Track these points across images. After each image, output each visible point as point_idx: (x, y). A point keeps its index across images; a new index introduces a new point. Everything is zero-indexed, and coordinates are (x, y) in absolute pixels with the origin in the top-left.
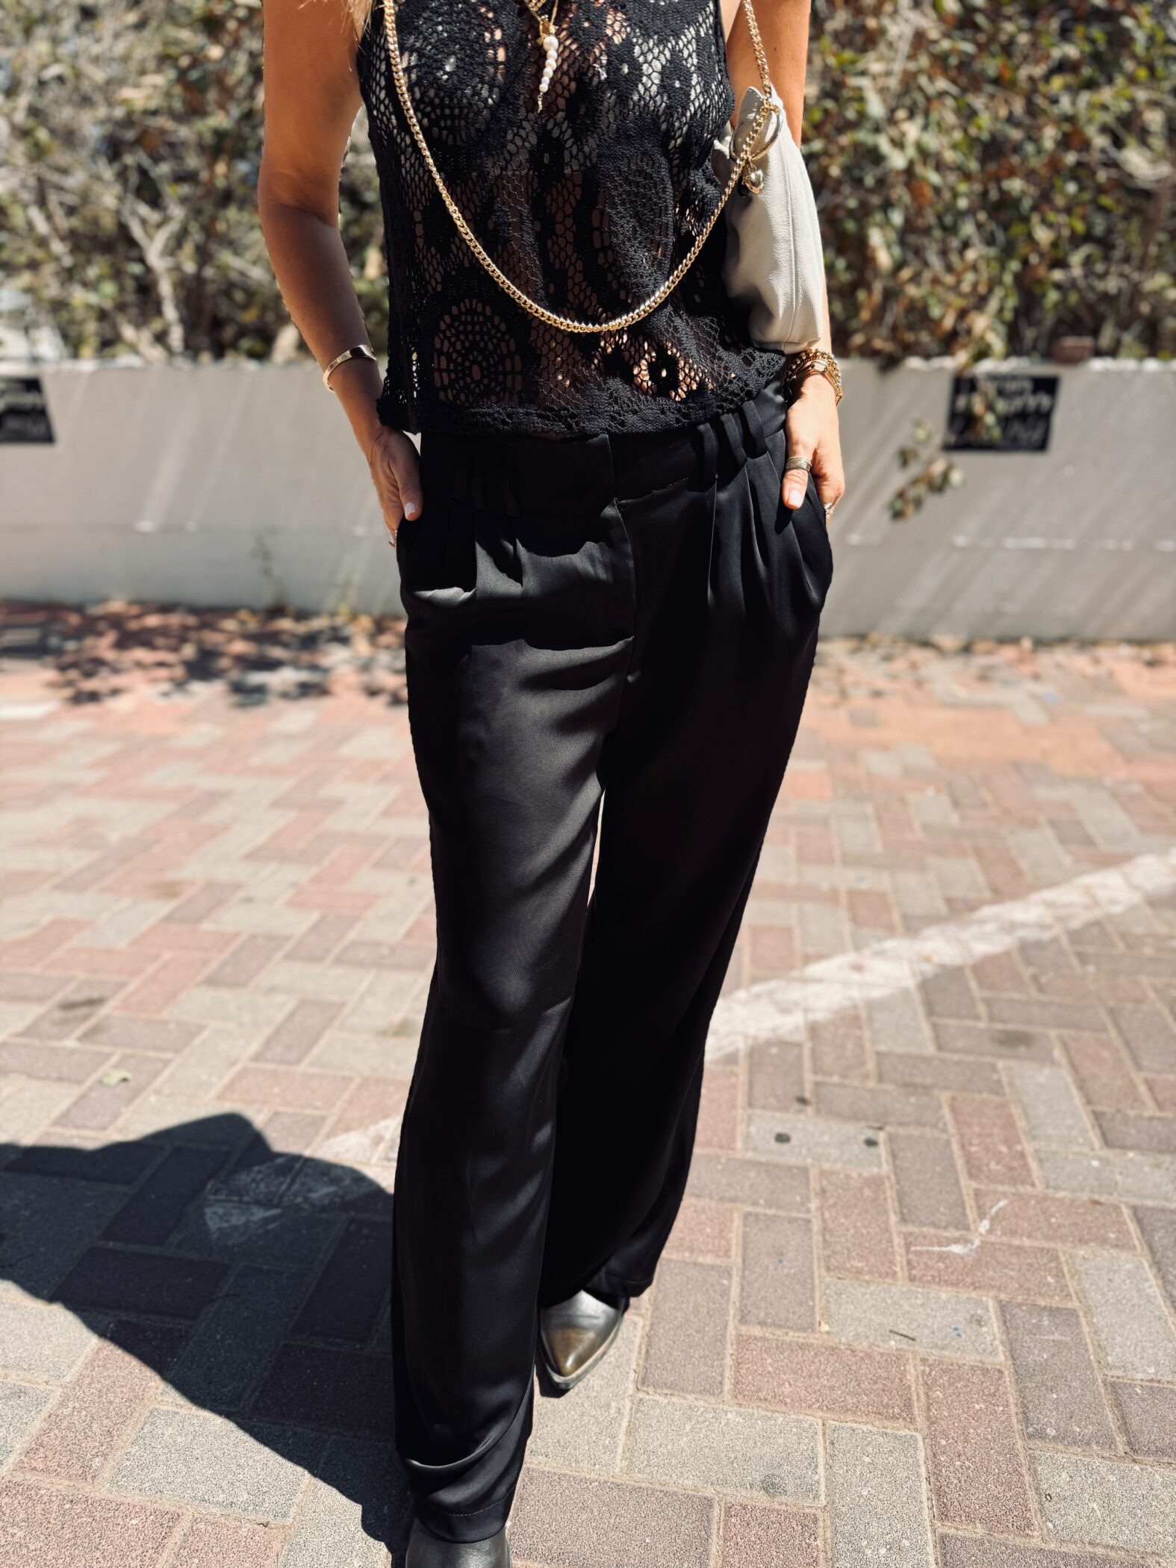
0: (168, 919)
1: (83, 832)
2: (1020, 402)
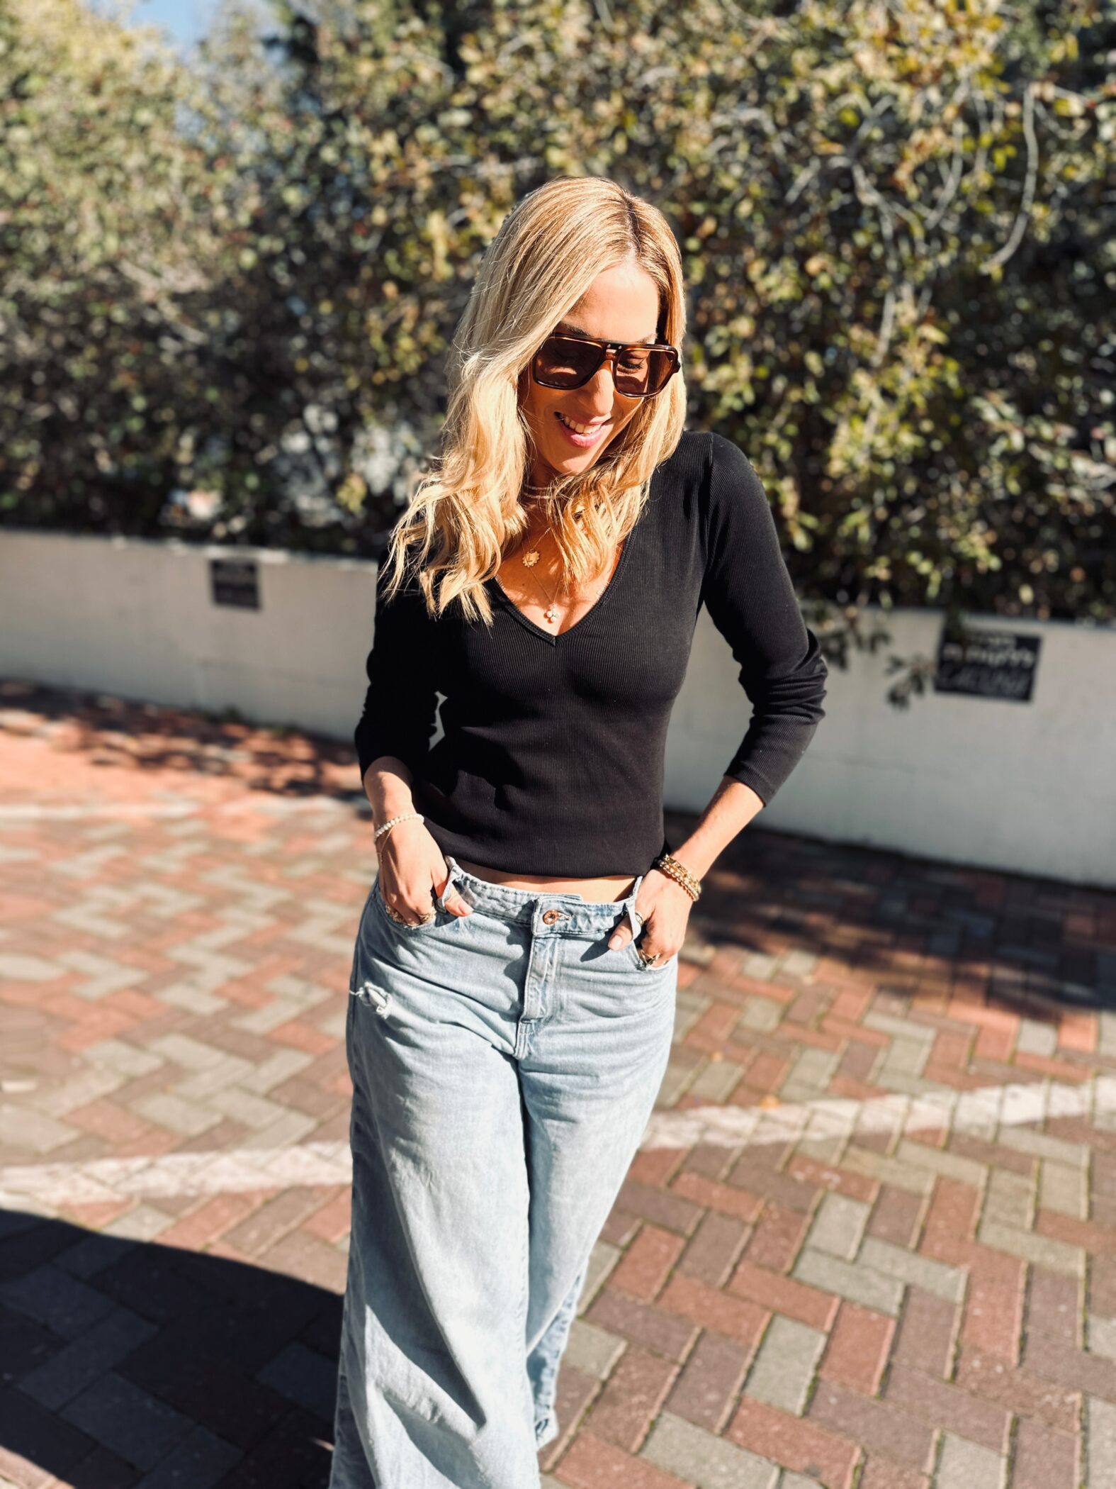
2: (1003, 655)
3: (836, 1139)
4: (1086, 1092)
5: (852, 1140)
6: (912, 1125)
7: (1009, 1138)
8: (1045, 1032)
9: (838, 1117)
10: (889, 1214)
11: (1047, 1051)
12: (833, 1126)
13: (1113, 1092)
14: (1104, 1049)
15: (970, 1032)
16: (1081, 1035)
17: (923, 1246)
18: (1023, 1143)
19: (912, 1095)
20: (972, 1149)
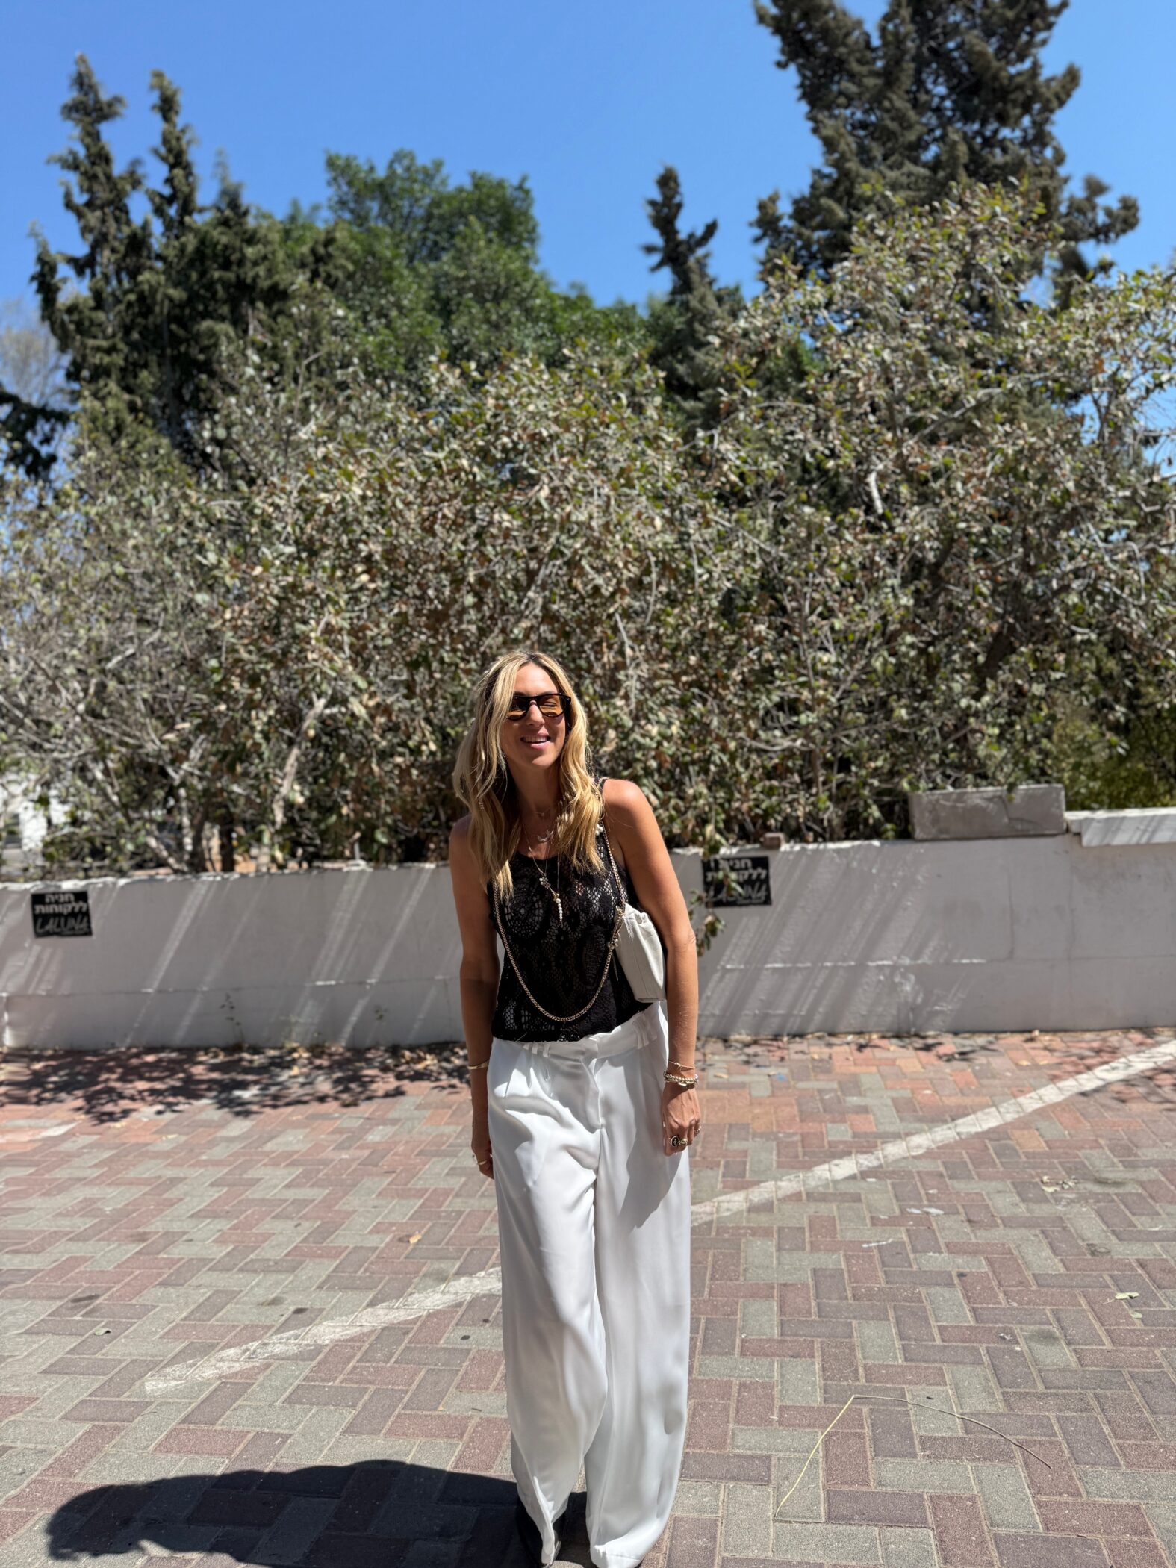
0: (139, 1253)
1: (88, 1207)
2: (746, 874)
3: (740, 1212)
4: (880, 1154)
5: (750, 1210)
6: (781, 1194)
7: (842, 1188)
8: (843, 1127)
9: (736, 1201)
10: (789, 1239)
11: (848, 1137)
12: (735, 1207)
13: (894, 1150)
14: (882, 1129)
15: (797, 1138)
16: (866, 1125)
17: (815, 1248)
18: (852, 1188)
19: (776, 1179)
20: (823, 1198)
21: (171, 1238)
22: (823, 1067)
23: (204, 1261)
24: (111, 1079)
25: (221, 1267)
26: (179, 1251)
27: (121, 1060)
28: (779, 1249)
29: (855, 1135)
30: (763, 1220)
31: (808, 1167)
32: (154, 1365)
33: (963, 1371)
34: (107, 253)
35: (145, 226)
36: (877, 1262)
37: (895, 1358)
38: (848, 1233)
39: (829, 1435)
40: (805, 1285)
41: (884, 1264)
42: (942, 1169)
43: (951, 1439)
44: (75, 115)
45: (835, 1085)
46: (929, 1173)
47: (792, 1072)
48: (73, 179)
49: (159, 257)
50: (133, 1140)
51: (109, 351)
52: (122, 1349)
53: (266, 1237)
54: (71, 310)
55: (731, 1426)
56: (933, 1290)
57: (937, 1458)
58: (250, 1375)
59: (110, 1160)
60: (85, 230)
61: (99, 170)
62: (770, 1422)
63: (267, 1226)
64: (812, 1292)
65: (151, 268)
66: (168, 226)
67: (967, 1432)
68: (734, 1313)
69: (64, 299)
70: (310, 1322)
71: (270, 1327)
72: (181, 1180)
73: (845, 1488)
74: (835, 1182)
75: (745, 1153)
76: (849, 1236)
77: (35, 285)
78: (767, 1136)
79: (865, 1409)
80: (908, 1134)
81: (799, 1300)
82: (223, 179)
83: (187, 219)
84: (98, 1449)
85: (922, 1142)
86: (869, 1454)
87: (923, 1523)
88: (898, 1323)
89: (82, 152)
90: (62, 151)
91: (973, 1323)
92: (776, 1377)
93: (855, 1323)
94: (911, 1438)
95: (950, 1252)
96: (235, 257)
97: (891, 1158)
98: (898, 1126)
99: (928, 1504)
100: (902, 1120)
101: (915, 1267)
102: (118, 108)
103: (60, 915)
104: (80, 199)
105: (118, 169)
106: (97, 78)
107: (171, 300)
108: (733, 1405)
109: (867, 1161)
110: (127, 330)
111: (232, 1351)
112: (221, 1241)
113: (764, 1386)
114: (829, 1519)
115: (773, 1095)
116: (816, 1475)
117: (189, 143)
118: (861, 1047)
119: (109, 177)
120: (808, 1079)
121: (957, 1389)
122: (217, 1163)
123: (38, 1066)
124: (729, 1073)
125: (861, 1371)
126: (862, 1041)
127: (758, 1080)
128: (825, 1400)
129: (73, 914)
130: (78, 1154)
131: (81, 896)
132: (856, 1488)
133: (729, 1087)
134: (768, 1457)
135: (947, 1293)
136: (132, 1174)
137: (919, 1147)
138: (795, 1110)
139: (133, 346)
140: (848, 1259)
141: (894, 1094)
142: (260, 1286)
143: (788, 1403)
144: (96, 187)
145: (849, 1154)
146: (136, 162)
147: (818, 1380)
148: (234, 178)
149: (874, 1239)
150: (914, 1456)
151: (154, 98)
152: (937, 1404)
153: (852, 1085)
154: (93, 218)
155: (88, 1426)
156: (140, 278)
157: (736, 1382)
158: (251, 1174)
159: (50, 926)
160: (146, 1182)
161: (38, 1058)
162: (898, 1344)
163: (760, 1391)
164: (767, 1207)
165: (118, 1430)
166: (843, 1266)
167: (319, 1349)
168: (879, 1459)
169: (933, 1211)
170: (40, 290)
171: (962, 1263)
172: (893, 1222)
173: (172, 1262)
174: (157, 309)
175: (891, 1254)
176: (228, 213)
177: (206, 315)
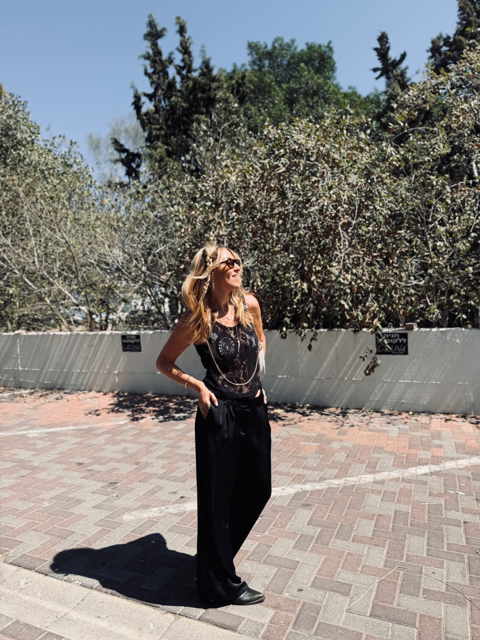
0: (135, 469)
1: (124, 451)
2: (397, 340)
3: (369, 483)
4: (442, 466)
5: (373, 483)
6: (390, 477)
7: (420, 478)
8: (427, 453)
9: (369, 478)
10: (388, 497)
11: (429, 457)
12: (367, 480)
13: (449, 465)
14: (446, 455)
15: (405, 455)
16: (438, 452)
17: (399, 502)
18: (424, 479)
19: (390, 471)
20: (409, 481)
21: (147, 465)
22: (426, 427)
23: (155, 474)
24: (143, 406)
25: (161, 477)
26: (149, 470)
27: (148, 399)
28: (382, 500)
29: (432, 457)
30: (378, 487)
31: (406, 467)
32: (128, 510)
33: (453, 564)
34: (160, 91)
35: (174, 78)
36: (426, 512)
37: (423, 553)
38: (415, 497)
39: (382, 580)
40: (390, 517)
41: (429, 513)
42: (470, 475)
43: (438, 592)
44: (149, 38)
45: (429, 435)
46: (463, 477)
47: (410, 427)
48: (148, 63)
49: (179, 91)
50: (146, 428)
51: (159, 130)
52: (119, 503)
53: (179, 468)
54: (147, 114)
55: (339, 569)
56: (449, 527)
57: (429, 599)
58: (159, 518)
59: (136, 434)
60: (152, 83)
61: (157, 58)
62: (357, 571)
63: (180, 464)
64: (392, 520)
65: (176, 96)
66: (183, 78)
67: (447, 590)
68: (354, 523)
69: (144, 110)
70: (185, 502)
71: (170, 502)
72: (156, 444)
73: (382, 604)
74: (417, 475)
75: (379, 459)
76: (417, 499)
77: (133, 107)
78: (390, 453)
79: (402, 573)
80: (458, 459)
81: (385, 522)
82: (204, 57)
83: (189, 75)
84: (102, 537)
85: (464, 462)
86: (398, 591)
87: (414, 625)
88: (429, 539)
89: (151, 52)
90: (143, 52)
91: (465, 544)
92: (365, 552)
93: (408, 536)
94: (419, 589)
95: (463, 511)
96: (207, 88)
97: (447, 468)
98: (455, 455)
99: (418, 618)
100: (457, 452)
101: (444, 516)
102: (164, 33)
103: (131, 344)
104: (150, 71)
105: (165, 57)
106: (156, 21)
107: (183, 107)
108: (343, 561)
109: (435, 468)
110: (166, 120)
111: (155, 509)
112: (163, 468)
113: (358, 555)
114: (371, 616)
115: (399, 437)
116: (370, 596)
117: (190, 44)
118: (447, 420)
119: (161, 60)
120: (417, 431)
121: (448, 571)
122: (170, 439)
123: (121, 399)
124: (381, 426)
125: (405, 556)
126: (448, 418)
127: (393, 430)
128: (384, 566)
129: (135, 343)
130: (127, 431)
131: (138, 337)
132: (387, 605)
133: (379, 431)
134: (351, 585)
135: (456, 529)
136: (142, 440)
137: (462, 465)
138: (407, 444)
139: (169, 127)
140: (413, 508)
141: (457, 441)
142: (171, 486)
143: (367, 564)
144: (156, 65)
145: (427, 464)
146: (171, 53)
147: (384, 557)
148: (208, 56)
149: (427, 500)
150: (418, 596)
151: (177, 28)
152: (436, 576)
153: (438, 435)
154: (155, 77)
155: (101, 528)
156: (172, 100)
157: (347, 552)
158: (180, 444)
159: (128, 348)
160: (145, 443)
161: (121, 397)
162: (426, 548)
163: (356, 557)
164: (382, 482)
165: (110, 531)
166: (410, 511)
167: (185, 512)
168: (402, 595)
169: (460, 493)
170: (135, 108)
171: (467, 517)
172: (439, 495)
173: (145, 473)
174: (178, 112)
175: (435, 509)
176: (205, 70)
177: (196, 113)
